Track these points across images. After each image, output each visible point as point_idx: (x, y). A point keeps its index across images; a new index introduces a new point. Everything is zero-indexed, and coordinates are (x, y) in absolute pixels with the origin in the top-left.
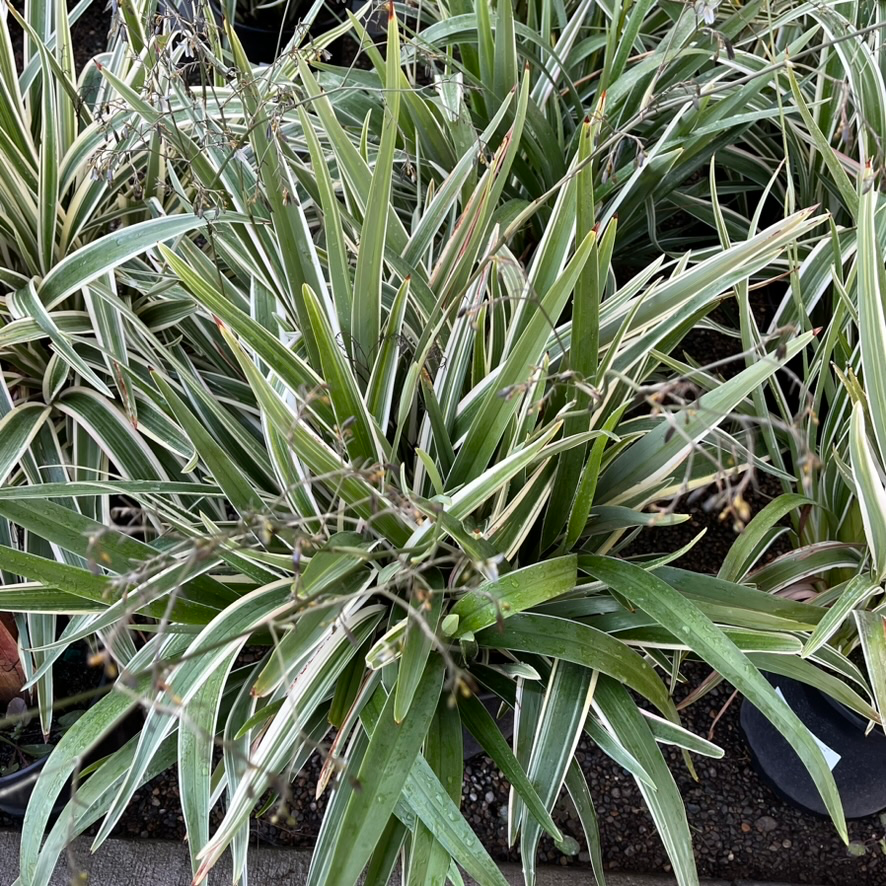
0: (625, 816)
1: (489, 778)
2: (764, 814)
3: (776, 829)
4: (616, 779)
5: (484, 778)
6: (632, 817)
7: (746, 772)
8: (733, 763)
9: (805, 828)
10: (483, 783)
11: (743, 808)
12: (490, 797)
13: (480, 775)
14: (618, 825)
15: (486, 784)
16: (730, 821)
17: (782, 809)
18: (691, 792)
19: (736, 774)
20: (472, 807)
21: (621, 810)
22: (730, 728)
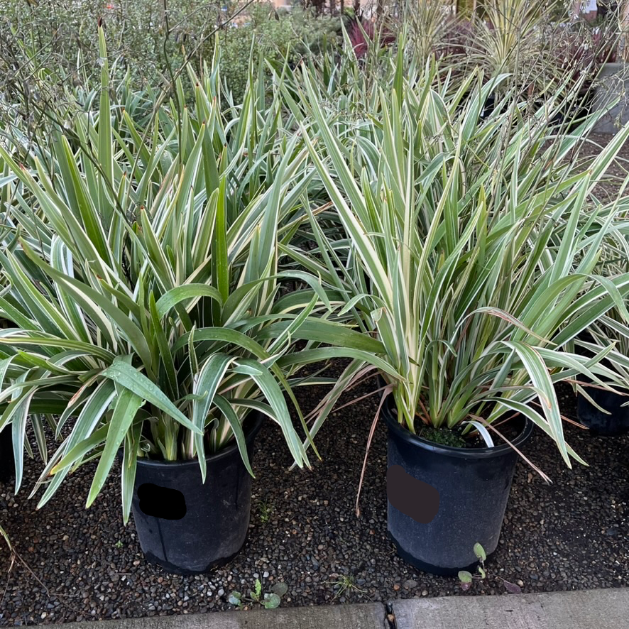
0: (315, 592)
1: (220, 582)
2: (408, 579)
3: (417, 586)
4: (309, 573)
5: (217, 582)
6: (320, 592)
7: (395, 559)
8: (386, 555)
9: (437, 584)
10: (216, 585)
11: (394, 578)
12: (221, 592)
13: (214, 581)
14: (310, 597)
15: (219, 586)
16: (386, 585)
17: (421, 576)
18: (359, 574)
19: (389, 561)
20: (208, 599)
21: (313, 589)
22: (383, 538)
